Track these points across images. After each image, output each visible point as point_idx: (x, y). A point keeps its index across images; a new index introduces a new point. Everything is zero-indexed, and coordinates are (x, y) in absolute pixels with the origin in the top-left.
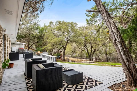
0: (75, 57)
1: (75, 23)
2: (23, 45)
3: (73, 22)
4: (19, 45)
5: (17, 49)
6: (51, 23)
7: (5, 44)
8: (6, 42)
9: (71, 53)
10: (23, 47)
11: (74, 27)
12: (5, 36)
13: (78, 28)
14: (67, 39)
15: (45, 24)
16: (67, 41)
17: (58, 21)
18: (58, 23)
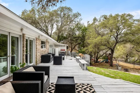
0: (131, 62)
1: (129, 15)
2: (64, 46)
3: (125, 14)
4: (62, 46)
5: (60, 50)
6: (95, 19)
7: (23, 45)
8: (24, 43)
9: (126, 57)
10: (65, 48)
11: (127, 20)
12: (23, 36)
13: (134, 20)
14: (116, 39)
15: (88, 22)
16: (116, 40)
17: (103, 16)
18: (102, 19)
